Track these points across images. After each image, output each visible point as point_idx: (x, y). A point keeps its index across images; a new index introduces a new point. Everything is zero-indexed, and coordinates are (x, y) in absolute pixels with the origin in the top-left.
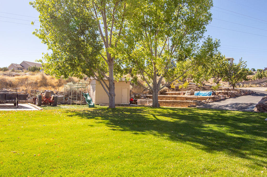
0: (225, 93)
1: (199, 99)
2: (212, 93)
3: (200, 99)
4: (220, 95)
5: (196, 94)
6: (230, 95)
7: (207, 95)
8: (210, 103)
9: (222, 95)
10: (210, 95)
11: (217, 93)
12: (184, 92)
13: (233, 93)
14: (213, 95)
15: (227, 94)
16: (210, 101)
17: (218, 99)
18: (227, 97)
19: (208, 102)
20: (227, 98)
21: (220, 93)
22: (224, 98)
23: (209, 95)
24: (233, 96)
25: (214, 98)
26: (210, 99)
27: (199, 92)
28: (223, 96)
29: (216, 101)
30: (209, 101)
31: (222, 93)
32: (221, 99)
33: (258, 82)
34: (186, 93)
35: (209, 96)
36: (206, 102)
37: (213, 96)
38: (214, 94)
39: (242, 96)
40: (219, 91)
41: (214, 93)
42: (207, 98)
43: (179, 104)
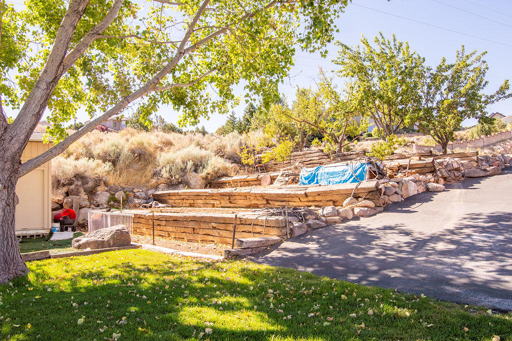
0: (425, 167)
1: (310, 198)
2: (367, 167)
3: (318, 198)
4: (406, 179)
5: (306, 179)
6: (446, 175)
7: (345, 181)
8: (356, 218)
9: (411, 177)
10: (359, 178)
11: (391, 169)
12: (273, 174)
13: (455, 166)
14: (372, 177)
15: (431, 172)
16: (357, 210)
17: (395, 198)
18: (435, 185)
19: (350, 216)
20: (436, 191)
21: (400, 168)
22: (421, 189)
23: (354, 181)
24: (456, 179)
25: (377, 191)
26: (357, 197)
27: (317, 169)
28: (416, 182)
29: (389, 208)
30: (353, 210)
31: (411, 167)
32: (411, 194)
33: (485, 144)
34: (278, 178)
35: (353, 186)
36: (338, 214)
37: (372, 184)
38: (377, 172)
39: (492, 178)
40: (395, 163)
41: (378, 167)
42: (346, 194)
43: (215, 232)
